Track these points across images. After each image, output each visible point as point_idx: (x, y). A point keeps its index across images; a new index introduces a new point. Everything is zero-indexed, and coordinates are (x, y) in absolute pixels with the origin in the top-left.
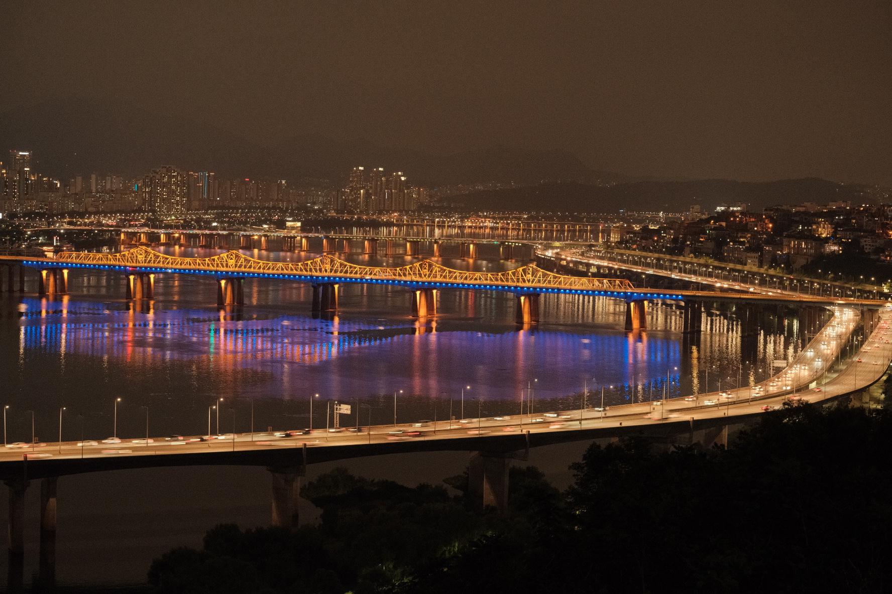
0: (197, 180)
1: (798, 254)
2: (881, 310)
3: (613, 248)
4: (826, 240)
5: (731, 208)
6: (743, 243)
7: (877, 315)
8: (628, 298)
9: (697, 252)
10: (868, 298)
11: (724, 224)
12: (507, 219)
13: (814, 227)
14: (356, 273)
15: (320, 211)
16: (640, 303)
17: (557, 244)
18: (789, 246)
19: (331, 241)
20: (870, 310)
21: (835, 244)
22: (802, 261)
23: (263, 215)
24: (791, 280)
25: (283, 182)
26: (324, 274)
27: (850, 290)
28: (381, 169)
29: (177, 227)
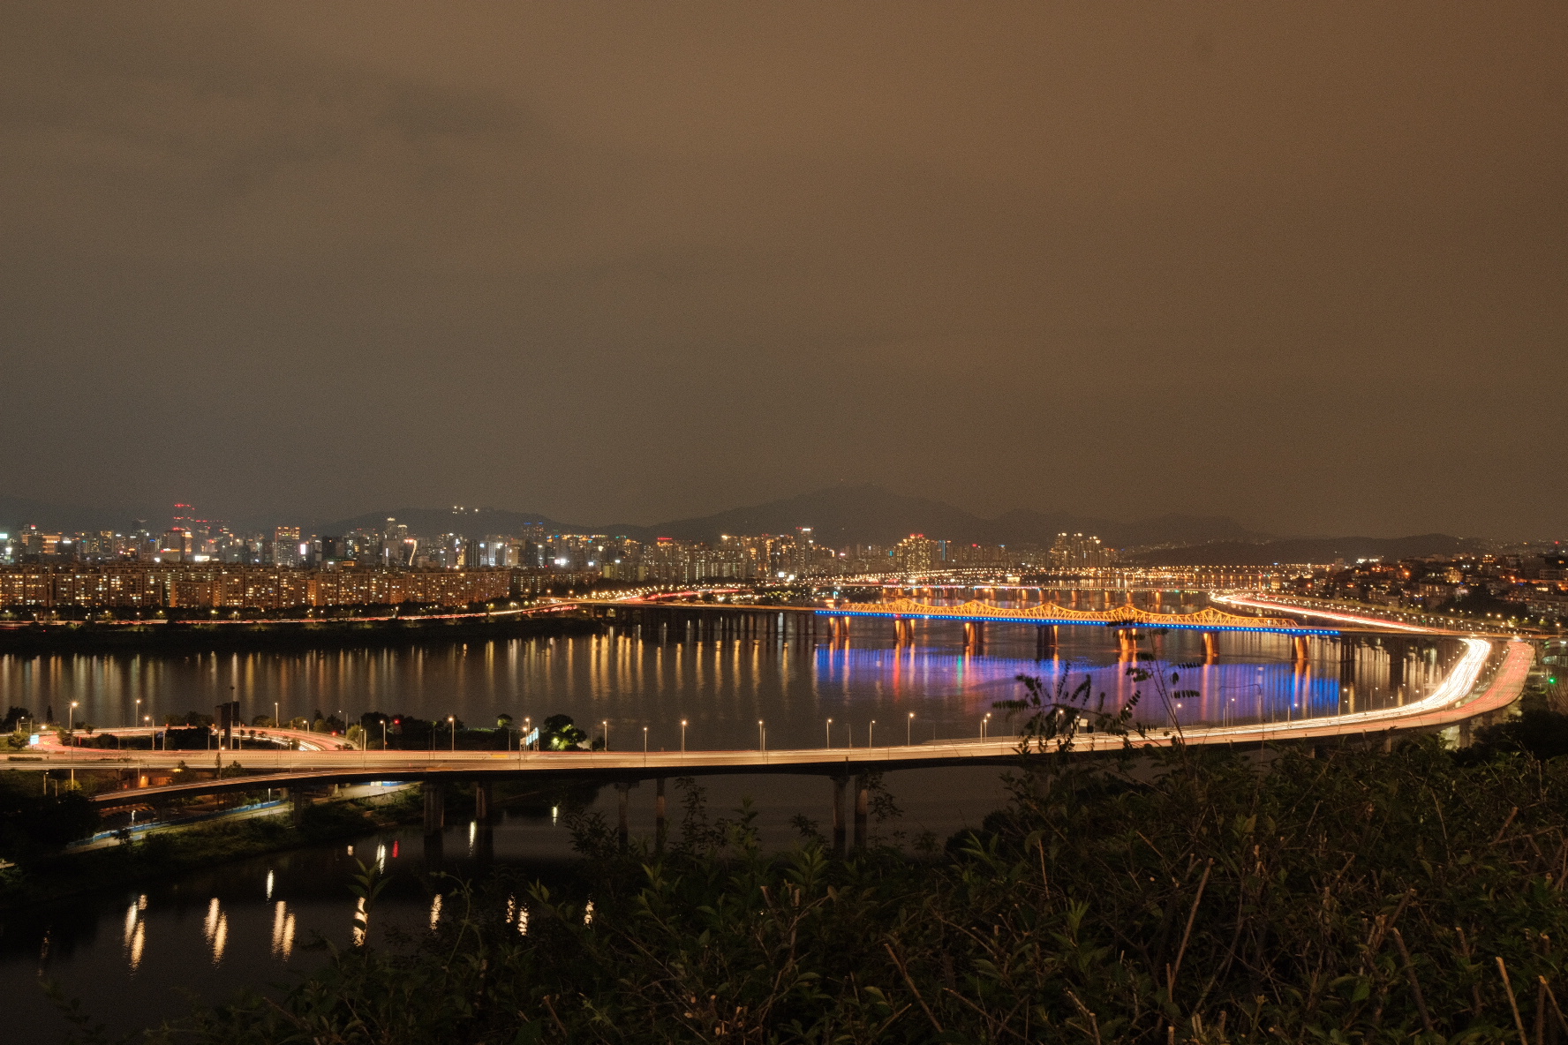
0: (937, 547)
1: (1433, 596)
2: (1509, 641)
3: (1274, 594)
4: (1457, 585)
5: (1371, 560)
6: (1384, 589)
7: (1505, 646)
8: (1292, 634)
9: (1346, 595)
10: (1496, 632)
11: (1367, 573)
12: (1182, 572)
13: (1445, 574)
14: (1071, 617)
15: (1033, 568)
16: (1302, 637)
17: (1226, 591)
18: (1424, 590)
19: (1045, 592)
20: (1500, 642)
21: (1464, 588)
22: (1435, 603)
23: (989, 572)
24: (1428, 618)
25: (1003, 546)
26: (1046, 618)
27: (1481, 626)
28: (1080, 535)
29: (925, 583)
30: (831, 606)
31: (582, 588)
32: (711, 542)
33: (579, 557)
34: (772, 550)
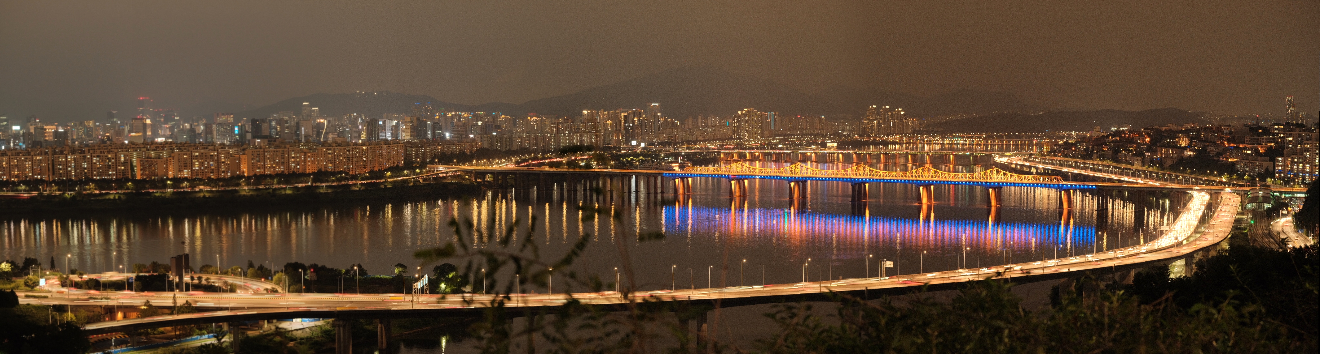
0: (767, 118)
1: (1167, 157)
2: (1222, 192)
3: (1045, 156)
4: (1185, 148)
5: (1121, 128)
6: (1131, 151)
7: (1220, 196)
8: (1060, 188)
9: (1102, 157)
10: (1213, 185)
11: (1118, 138)
12: (972, 137)
13: (1177, 140)
14: (880, 176)
15: (849, 135)
16: (1067, 191)
17: (1008, 154)
18: (1161, 152)
19: (858, 155)
20: (1216, 193)
21: (1191, 151)
22: (1169, 162)
23: (811, 139)
24: (1164, 175)
25: (823, 117)
26: (859, 177)
27: (1202, 180)
28: (887, 107)
29: (757, 149)
30: (677, 169)
31: (464, 158)
32: (573, 116)
33: (461, 131)
34: (625, 123)
